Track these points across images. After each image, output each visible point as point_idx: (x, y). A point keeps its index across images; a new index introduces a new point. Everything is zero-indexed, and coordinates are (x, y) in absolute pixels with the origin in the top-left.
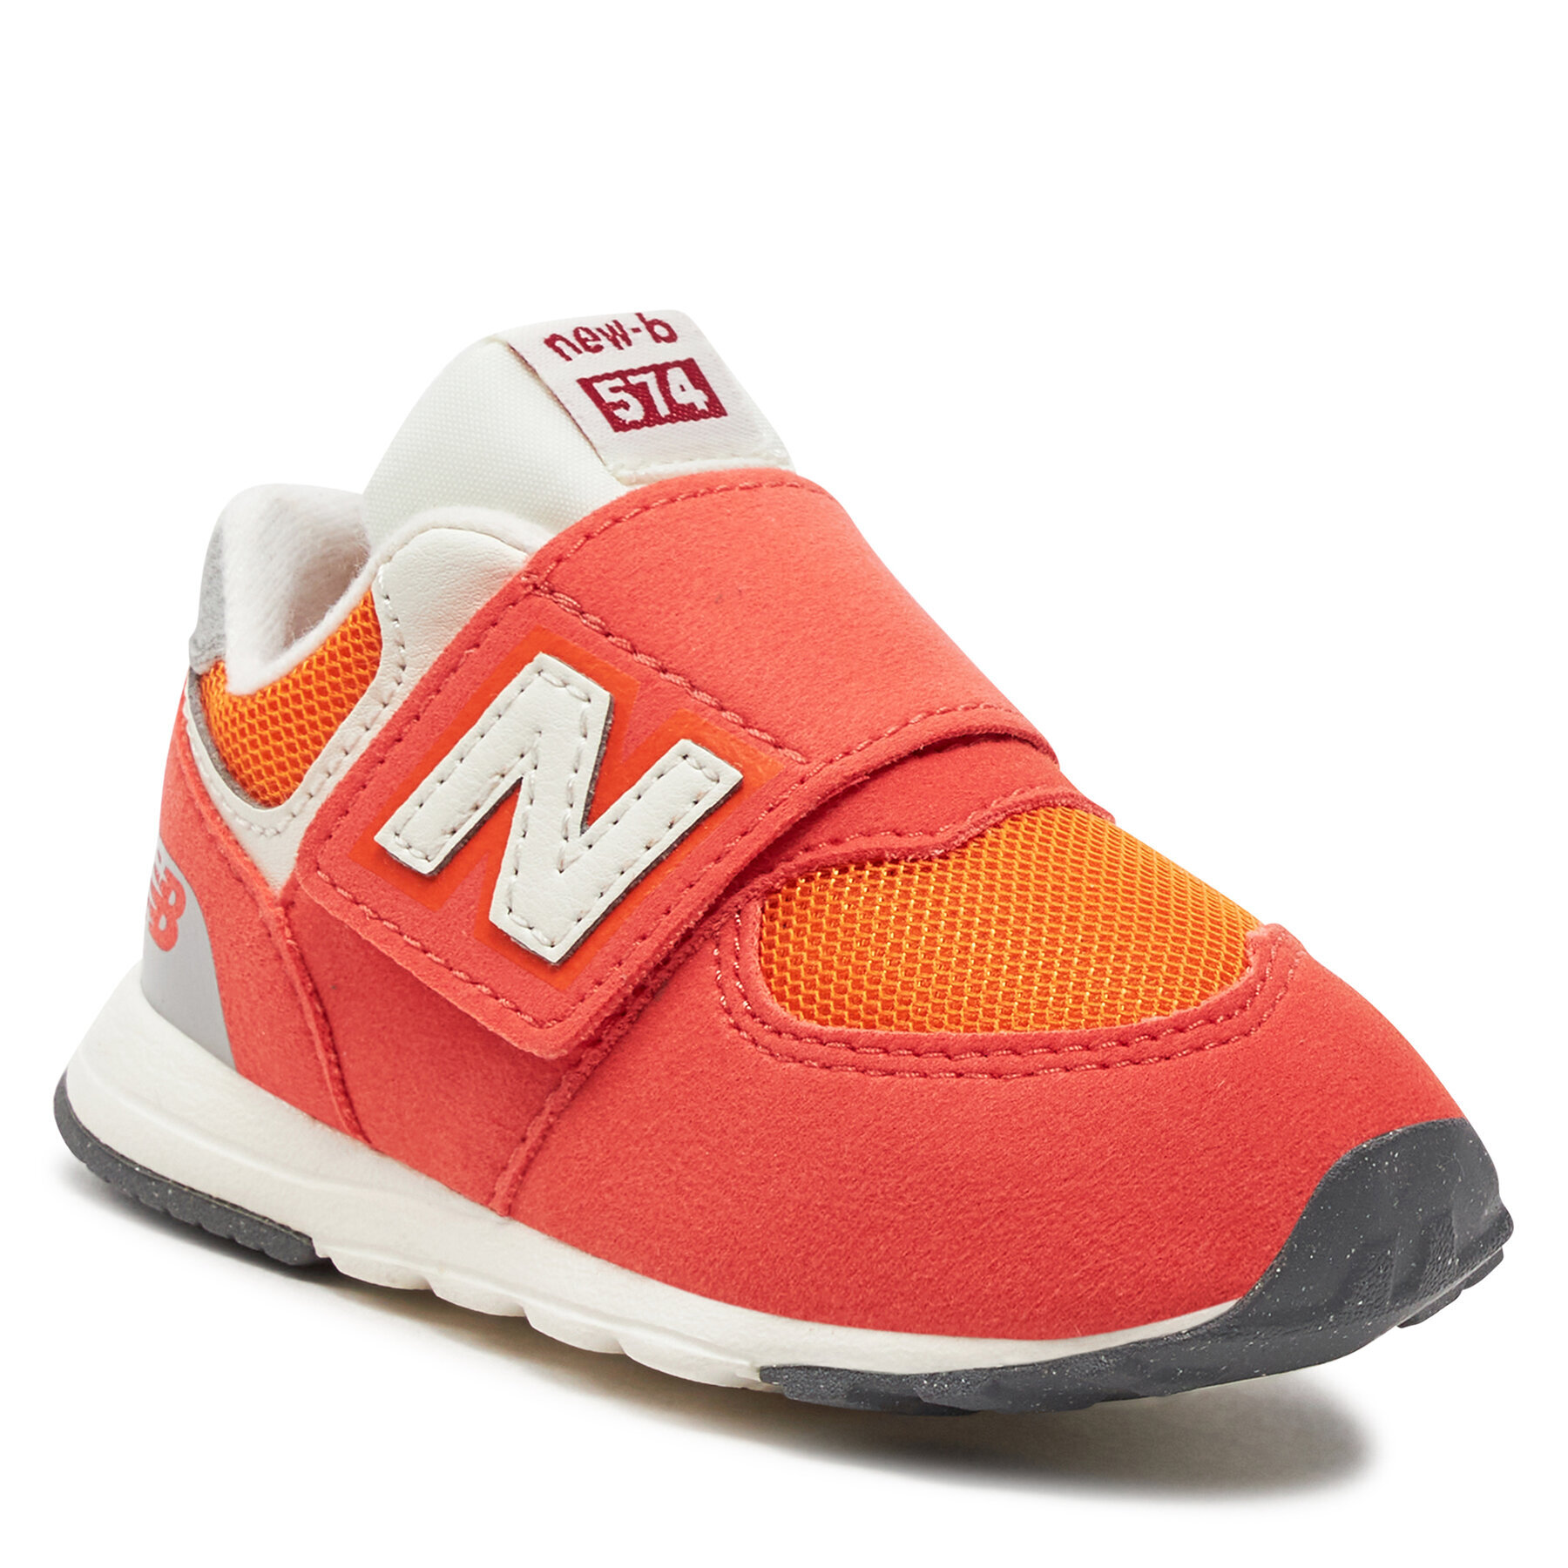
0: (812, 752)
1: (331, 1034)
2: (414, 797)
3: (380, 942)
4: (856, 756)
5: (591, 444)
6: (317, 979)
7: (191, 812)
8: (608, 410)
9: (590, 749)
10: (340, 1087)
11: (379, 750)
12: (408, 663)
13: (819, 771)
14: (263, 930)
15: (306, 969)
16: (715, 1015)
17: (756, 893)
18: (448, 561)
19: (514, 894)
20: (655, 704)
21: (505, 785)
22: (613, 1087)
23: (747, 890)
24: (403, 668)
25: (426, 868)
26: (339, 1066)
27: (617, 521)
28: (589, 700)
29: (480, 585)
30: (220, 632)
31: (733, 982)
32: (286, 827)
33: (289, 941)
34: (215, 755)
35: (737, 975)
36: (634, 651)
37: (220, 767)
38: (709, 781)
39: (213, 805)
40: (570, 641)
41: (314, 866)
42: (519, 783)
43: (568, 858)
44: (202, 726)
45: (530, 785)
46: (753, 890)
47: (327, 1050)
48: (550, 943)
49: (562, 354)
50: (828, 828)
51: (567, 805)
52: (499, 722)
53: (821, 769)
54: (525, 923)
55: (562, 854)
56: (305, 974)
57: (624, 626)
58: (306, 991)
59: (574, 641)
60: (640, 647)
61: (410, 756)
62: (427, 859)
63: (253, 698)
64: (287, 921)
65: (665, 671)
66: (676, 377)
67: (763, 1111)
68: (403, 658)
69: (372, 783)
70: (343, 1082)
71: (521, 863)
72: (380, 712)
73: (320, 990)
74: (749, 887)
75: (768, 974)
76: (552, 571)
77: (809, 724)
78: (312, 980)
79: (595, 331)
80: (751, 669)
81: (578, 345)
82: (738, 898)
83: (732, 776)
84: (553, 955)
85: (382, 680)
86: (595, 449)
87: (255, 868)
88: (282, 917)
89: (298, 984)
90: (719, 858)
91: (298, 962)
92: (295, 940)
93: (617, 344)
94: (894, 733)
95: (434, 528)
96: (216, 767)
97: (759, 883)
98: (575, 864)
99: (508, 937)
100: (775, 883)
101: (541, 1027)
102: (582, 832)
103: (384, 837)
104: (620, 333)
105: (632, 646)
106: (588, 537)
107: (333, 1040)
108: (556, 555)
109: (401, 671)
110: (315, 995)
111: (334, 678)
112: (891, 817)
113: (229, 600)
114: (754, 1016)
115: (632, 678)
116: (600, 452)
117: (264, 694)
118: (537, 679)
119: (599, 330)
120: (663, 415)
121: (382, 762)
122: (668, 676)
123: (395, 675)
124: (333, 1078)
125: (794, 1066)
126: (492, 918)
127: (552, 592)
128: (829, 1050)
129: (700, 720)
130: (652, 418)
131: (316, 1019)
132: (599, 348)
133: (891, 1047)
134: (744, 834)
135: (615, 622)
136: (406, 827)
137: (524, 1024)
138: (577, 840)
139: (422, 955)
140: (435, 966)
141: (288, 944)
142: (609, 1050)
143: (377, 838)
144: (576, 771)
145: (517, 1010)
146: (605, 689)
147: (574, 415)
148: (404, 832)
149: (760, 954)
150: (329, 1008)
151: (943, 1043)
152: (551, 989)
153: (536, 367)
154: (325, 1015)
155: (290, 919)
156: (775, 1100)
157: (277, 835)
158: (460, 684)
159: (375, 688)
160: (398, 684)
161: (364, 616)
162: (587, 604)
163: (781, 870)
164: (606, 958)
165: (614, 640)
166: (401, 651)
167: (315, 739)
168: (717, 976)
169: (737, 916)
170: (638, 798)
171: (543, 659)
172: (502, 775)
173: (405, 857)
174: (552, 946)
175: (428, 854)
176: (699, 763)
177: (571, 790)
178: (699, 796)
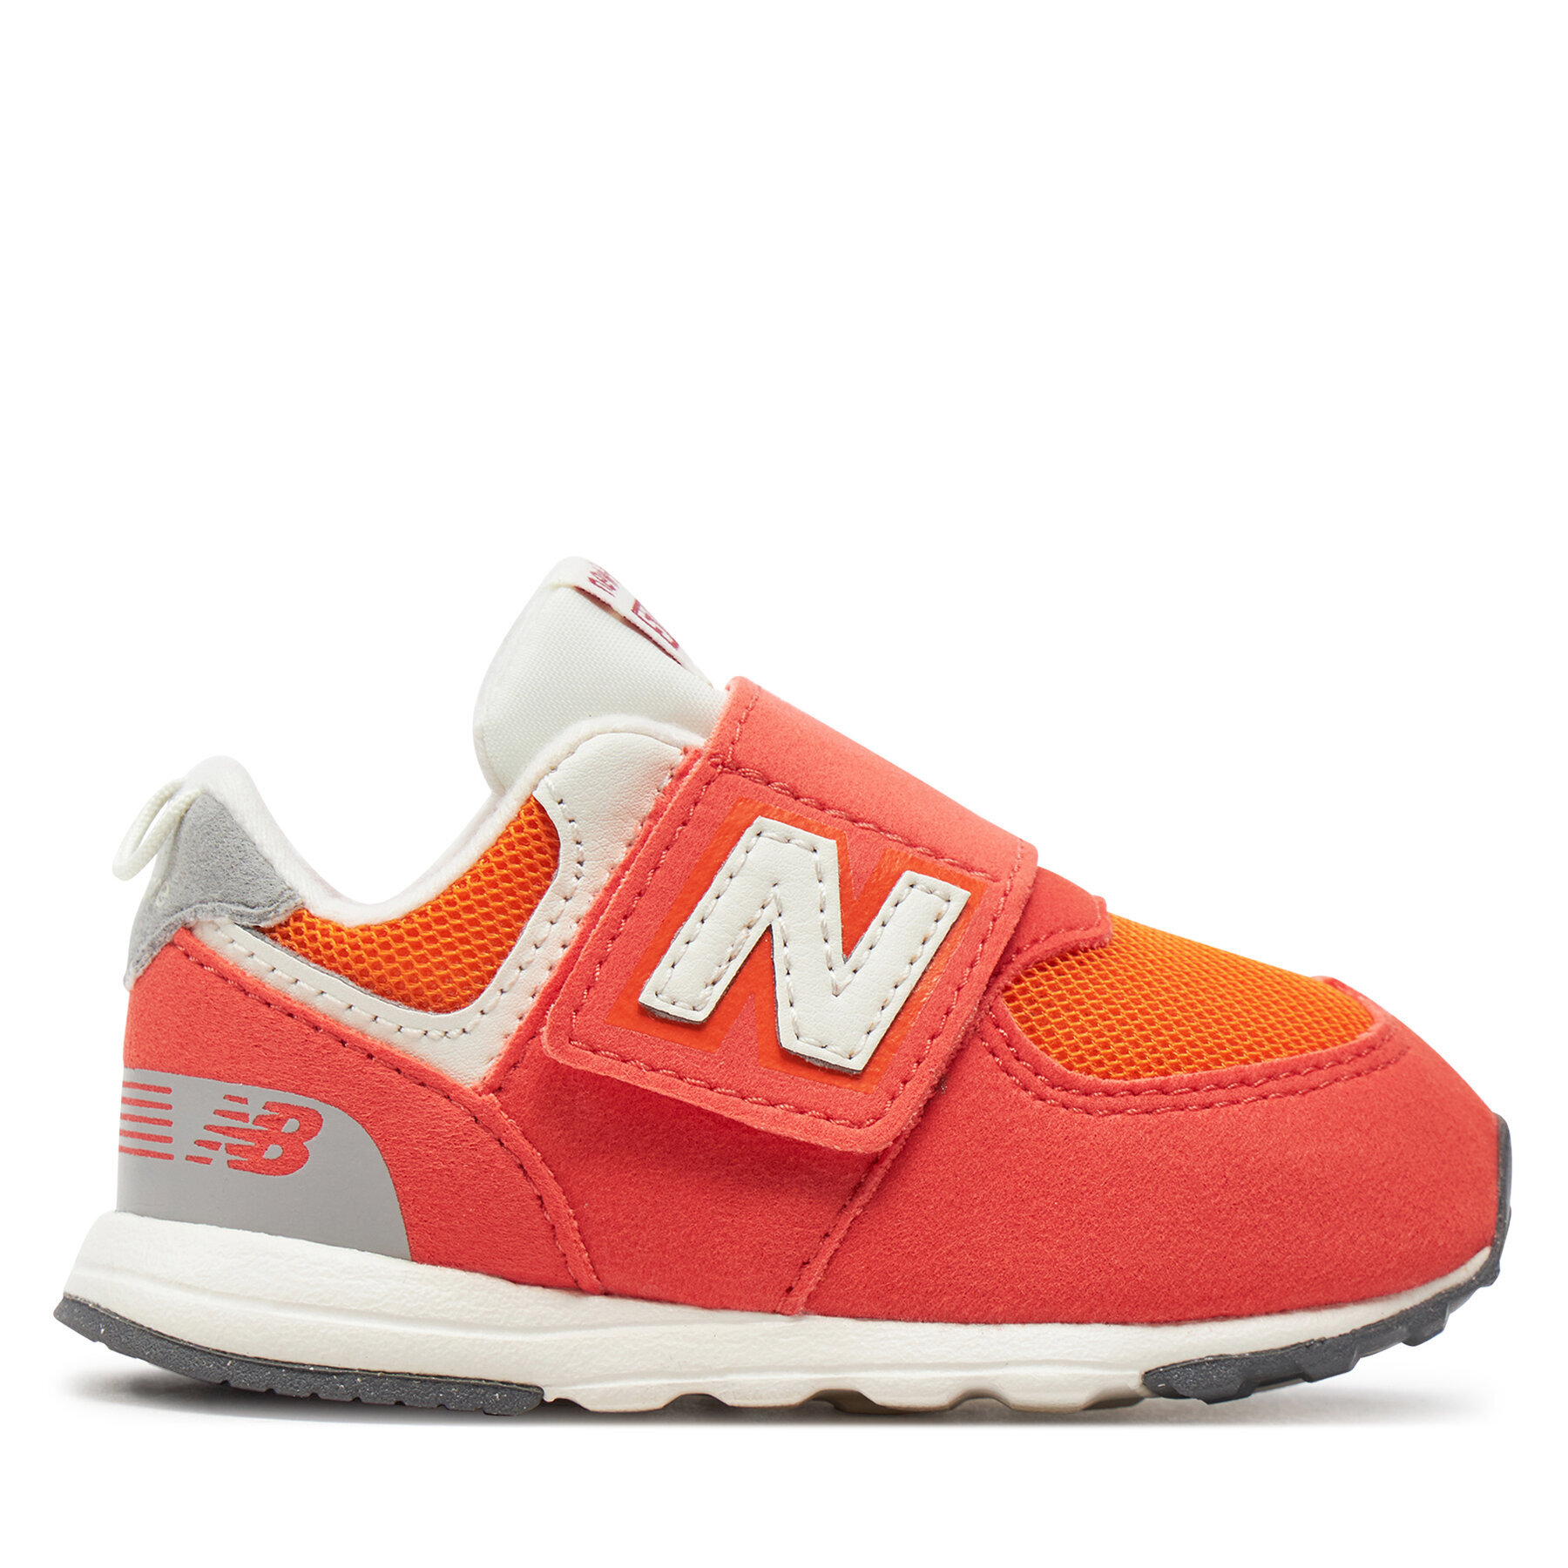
0: (995, 873)
1: (564, 1193)
2: (666, 960)
6: (543, 1149)
9: (832, 889)
10: (579, 1235)
11: (613, 927)
12: (586, 860)
13: (1011, 887)
15: (530, 1142)
16: (1015, 1093)
18: (625, 759)
19: (798, 1023)
20: (865, 848)
21: (756, 933)
23: (995, 988)
24: (581, 863)
25: (700, 1016)
26: (578, 1217)
28: (815, 850)
29: (650, 778)
31: (1018, 1064)
32: (476, 1026)
33: (510, 1121)
35: (1018, 1058)
36: (823, 808)
38: (943, 902)
41: (568, 1037)
42: (769, 931)
43: (838, 984)
45: (782, 930)
48: (848, 1056)
50: (1029, 931)
51: (823, 941)
52: (733, 883)
53: (1012, 883)
54: (819, 1044)
55: (832, 982)
57: (809, 790)
60: (829, 804)
62: (696, 1009)
65: (856, 821)
68: (581, 855)
70: (580, 1231)
71: (795, 996)
72: (564, 907)
73: (547, 1159)
74: (996, 986)
76: (732, 753)
78: (538, 1150)
82: (990, 996)
83: (960, 896)
84: (857, 1064)
85: (564, 877)
87: (436, 1070)
88: (495, 1102)
90: (973, 964)
92: (514, 1120)
95: (599, 734)
97: (1001, 981)
98: (848, 989)
99: (803, 1059)
100: (1008, 980)
101: (861, 1127)
102: (845, 960)
103: (646, 997)
105: (820, 803)
106: (741, 722)
107: (567, 1198)
109: (580, 867)
110: (544, 1163)
111: (507, 885)
114: (1054, 1086)
115: (837, 827)
118: (759, 840)
123: (574, 871)
125: (1118, 1116)
126: (784, 1045)
128: (1147, 1098)
134: (983, 944)
135: (800, 787)
136: (666, 987)
137: (842, 1127)
138: (842, 972)
139: (710, 1091)
140: (729, 1098)
143: (641, 999)
144: (823, 911)
145: (830, 1118)
146: (829, 838)
148: (665, 990)
151: (1243, 1074)
153: (607, 601)
154: (556, 1178)
155: (501, 1103)
157: (464, 1034)
158: (679, 858)
159: (558, 884)
160: (578, 879)
161: (532, 824)
162: (774, 775)
163: (1011, 970)
164: (906, 1059)
165: (806, 800)
166: (578, 848)
167: (498, 942)
168: (998, 1063)
169: (991, 1013)
170: (884, 925)
171: (760, 821)
172: (749, 927)
173: (675, 1011)
174: (850, 1058)
175: (695, 1005)
176: (928, 888)
177: (824, 927)
178: (939, 914)
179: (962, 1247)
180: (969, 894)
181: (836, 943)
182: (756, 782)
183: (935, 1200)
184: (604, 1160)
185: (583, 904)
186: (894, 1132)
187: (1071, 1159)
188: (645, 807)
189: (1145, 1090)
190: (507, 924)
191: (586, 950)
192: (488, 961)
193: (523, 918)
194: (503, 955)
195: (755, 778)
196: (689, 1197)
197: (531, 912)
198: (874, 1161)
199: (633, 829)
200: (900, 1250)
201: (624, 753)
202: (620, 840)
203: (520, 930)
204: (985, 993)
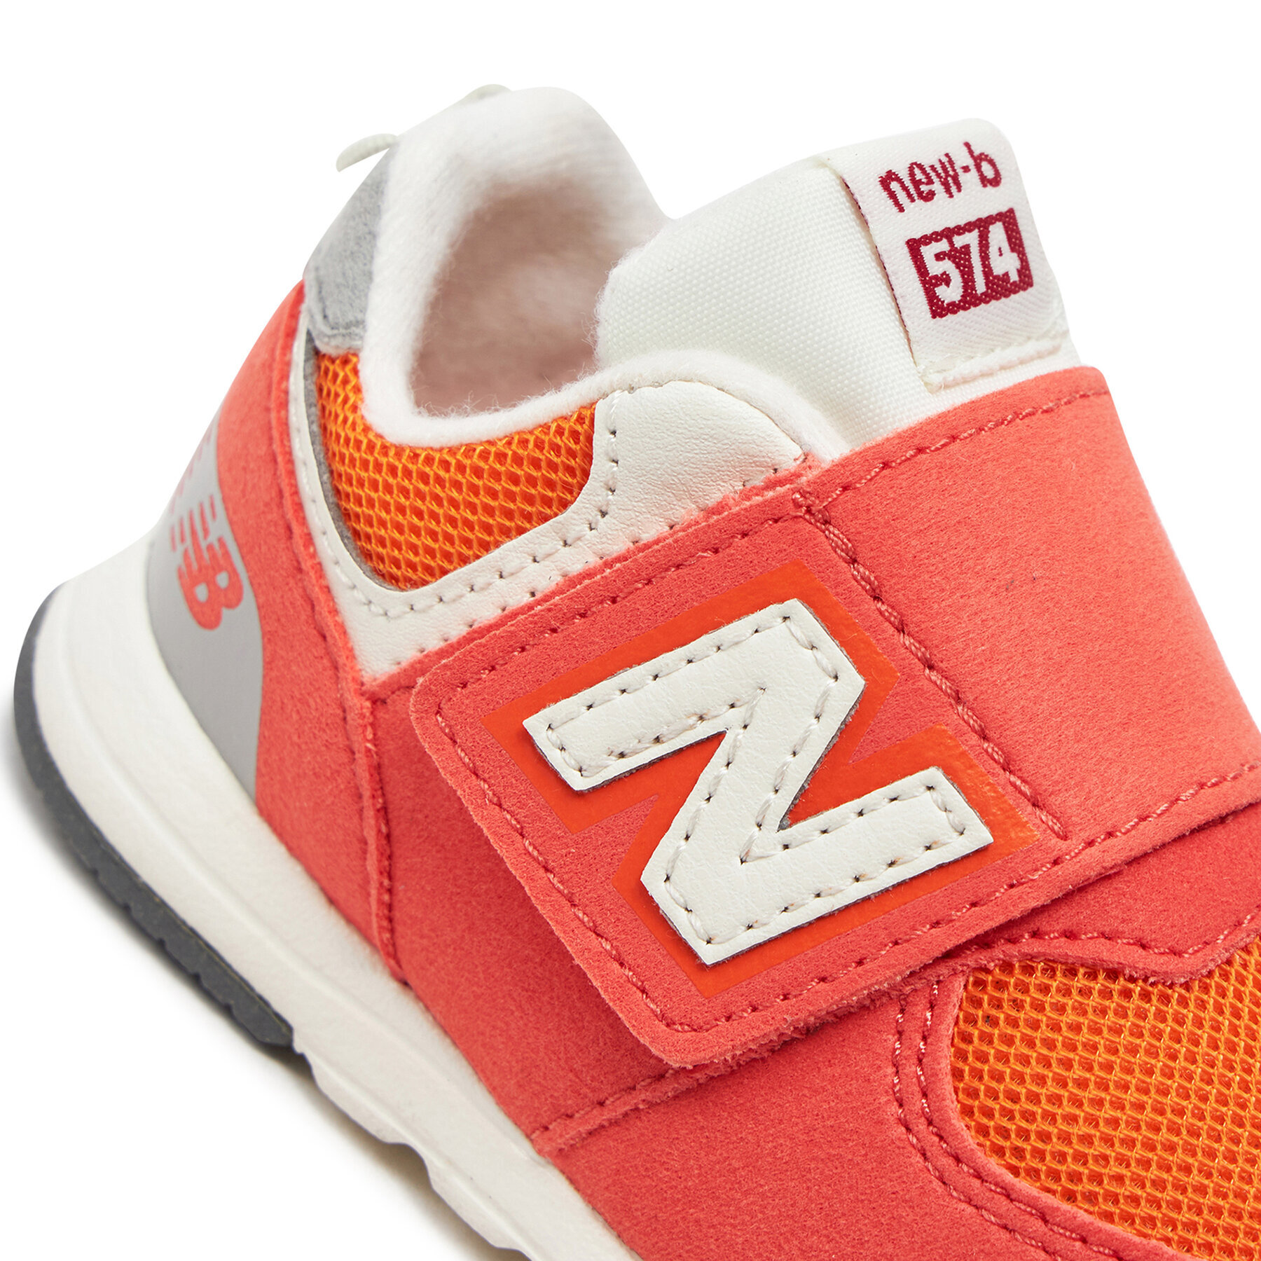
0: (1074, 825)
1: (390, 857)
2: (587, 695)
3: (495, 833)
4: (1118, 841)
5: (906, 332)
6: (389, 796)
7: (274, 516)
8: (930, 284)
9: (822, 736)
10: (386, 912)
11: (556, 618)
12: (611, 513)
13: (1077, 854)
14: (339, 712)
15: (381, 780)
16: (884, 1099)
17: (965, 968)
18: (707, 431)
19: (679, 863)
20: (911, 708)
21: (703, 731)
22: (730, 1115)
23: (957, 964)
24: (604, 514)
25: (579, 783)
26: (390, 891)
27: (920, 450)
28: (836, 678)
29: (734, 467)
30: (360, 316)
31: (913, 1068)
32: (399, 617)
33: (369, 745)
34: (326, 477)
35: (920, 1061)
36: (901, 629)
37: (331, 500)
38: (952, 830)
39: (307, 528)
40: (831, 592)
41: (435, 709)
42: (719, 737)
43: (756, 851)
44: (315, 428)
45: (735, 747)
46: (962, 965)
47: (381, 873)
48: (706, 938)
49: (897, 203)
50: (1065, 918)
51: (772, 788)
52: (717, 656)
53: (1080, 853)
54: (682, 901)
55: (751, 841)
56: (378, 787)
57: (901, 596)
58: (374, 805)
59: (837, 594)
60: (912, 628)
61: (593, 643)
62: (580, 771)
63: (399, 451)
64: (371, 720)
65: (931, 667)
66: (997, 234)
67: (916, 1246)
68: (608, 505)
69: (535, 651)
70: (390, 907)
71: (697, 830)
72: (557, 550)
73: (389, 810)
74: (960, 961)
75: (957, 1074)
76: (834, 500)
77: (1076, 785)
78: (383, 795)
79: (928, 170)
80: (1029, 694)
81: (912, 191)
82: (943, 970)
83: (980, 835)
84: (709, 955)
85: (572, 518)
86: (909, 340)
87: (345, 633)
88: (368, 714)
89: (367, 794)
90: (938, 923)
91: (373, 771)
92: (375, 745)
93: (948, 191)
94: (1164, 812)
96: (326, 496)
97: (973, 959)
98: (763, 862)
99: (657, 907)
100: (989, 962)
101: (668, 1025)
102: (781, 828)
104: (951, 173)
105: (902, 622)
106: (886, 465)
107: (390, 865)
108: (845, 481)
109: (599, 517)
110: (382, 813)
111: (511, 485)
112: (1140, 923)
113: (377, 279)
114: (930, 1123)
115: (893, 665)
116: (914, 347)
117: (416, 456)
118: (781, 626)
119: (932, 167)
120: (979, 292)
121: (554, 631)
122: (934, 676)
123: (591, 518)
124: (380, 902)
125: (970, 1210)
126: (645, 879)
127: (826, 522)
128: (1016, 1211)
129: (958, 746)
130: (970, 300)
131: (378, 839)
132: (929, 197)
133: (1091, 1239)
134: (974, 905)
135: (891, 587)
136: (565, 726)
137: (648, 1013)
138: (771, 836)
139: (542, 871)
140: (556, 895)
141: (366, 747)
142: (735, 1068)
143: (526, 723)
144: (794, 754)
145: (643, 991)
146: (860, 671)
147: (897, 292)
148: (560, 730)
149: (952, 1045)
150: (396, 832)
152: (693, 989)
153: (868, 217)
154: (388, 837)
155: (375, 717)
156: (936, 1240)
157: (384, 618)
158: (679, 587)
159: (560, 522)
160: (591, 529)
161: (575, 435)
162: (864, 554)
163: (1001, 950)
164: (771, 985)
165: (884, 608)
166: (607, 495)
167: (467, 542)
168: (895, 1050)
169: (935, 986)
170: (861, 814)
171: (794, 606)
172: (701, 718)
173: (555, 758)
174: (709, 942)
175: (584, 767)
176: (943, 802)
177: (782, 774)
178: (935, 843)
179: (714, 1226)
180: (991, 840)
181: (783, 802)
182: (836, 552)
183: (721, 1155)
184: (439, 855)
185: (577, 560)
186: (703, 1057)
187: (883, 1220)
188: (713, 496)
189: (1020, 1202)
190: (487, 529)
191: (512, 625)
192: (447, 556)
193: (507, 533)
194: (464, 560)
195: (837, 546)
196: (495, 958)
197: (521, 531)
198: (660, 1074)
199: (685, 511)
200: (655, 1179)
201: (709, 422)
202: (660, 515)
203: (497, 544)
204: (926, 967)
